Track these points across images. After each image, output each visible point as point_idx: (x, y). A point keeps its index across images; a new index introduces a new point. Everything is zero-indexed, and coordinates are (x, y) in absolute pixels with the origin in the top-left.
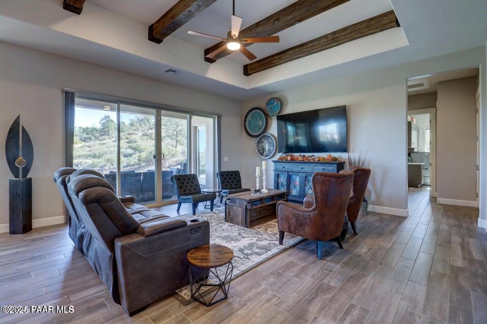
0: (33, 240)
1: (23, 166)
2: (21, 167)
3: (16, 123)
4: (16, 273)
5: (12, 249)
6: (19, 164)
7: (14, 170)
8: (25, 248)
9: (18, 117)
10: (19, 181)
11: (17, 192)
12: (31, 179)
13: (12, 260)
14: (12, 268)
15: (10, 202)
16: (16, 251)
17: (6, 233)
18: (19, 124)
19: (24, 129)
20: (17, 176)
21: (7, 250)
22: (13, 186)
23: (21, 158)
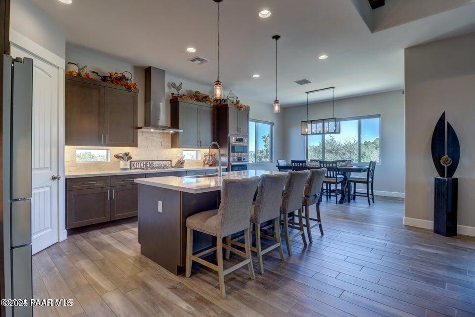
0: (456, 248)
1: (448, 165)
2: (446, 166)
3: (442, 120)
4: (431, 275)
5: (432, 248)
6: (444, 163)
7: (440, 169)
8: (446, 253)
9: (444, 114)
10: (444, 180)
11: (441, 192)
12: (456, 179)
13: (430, 260)
14: (429, 268)
15: (435, 200)
16: (436, 252)
17: (431, 230)
18: (444, 120)
19: (449, 125)
20: (442, 175)
21: (429, 247)
22: (438, 184)
23: (446, 156)
